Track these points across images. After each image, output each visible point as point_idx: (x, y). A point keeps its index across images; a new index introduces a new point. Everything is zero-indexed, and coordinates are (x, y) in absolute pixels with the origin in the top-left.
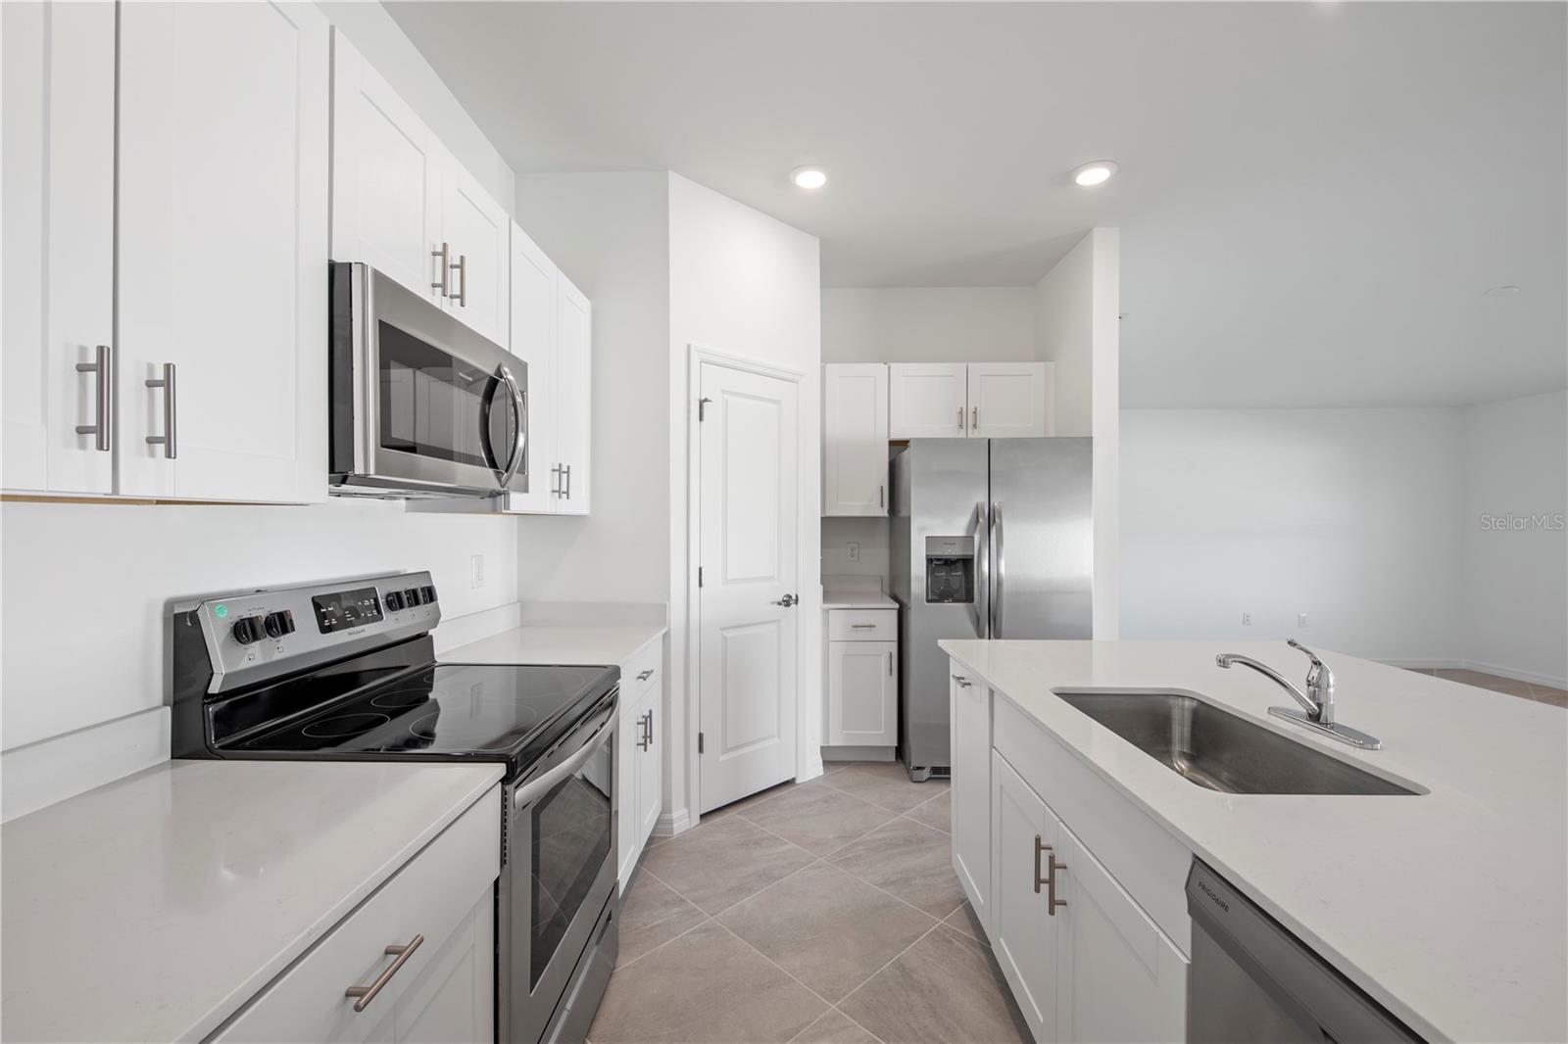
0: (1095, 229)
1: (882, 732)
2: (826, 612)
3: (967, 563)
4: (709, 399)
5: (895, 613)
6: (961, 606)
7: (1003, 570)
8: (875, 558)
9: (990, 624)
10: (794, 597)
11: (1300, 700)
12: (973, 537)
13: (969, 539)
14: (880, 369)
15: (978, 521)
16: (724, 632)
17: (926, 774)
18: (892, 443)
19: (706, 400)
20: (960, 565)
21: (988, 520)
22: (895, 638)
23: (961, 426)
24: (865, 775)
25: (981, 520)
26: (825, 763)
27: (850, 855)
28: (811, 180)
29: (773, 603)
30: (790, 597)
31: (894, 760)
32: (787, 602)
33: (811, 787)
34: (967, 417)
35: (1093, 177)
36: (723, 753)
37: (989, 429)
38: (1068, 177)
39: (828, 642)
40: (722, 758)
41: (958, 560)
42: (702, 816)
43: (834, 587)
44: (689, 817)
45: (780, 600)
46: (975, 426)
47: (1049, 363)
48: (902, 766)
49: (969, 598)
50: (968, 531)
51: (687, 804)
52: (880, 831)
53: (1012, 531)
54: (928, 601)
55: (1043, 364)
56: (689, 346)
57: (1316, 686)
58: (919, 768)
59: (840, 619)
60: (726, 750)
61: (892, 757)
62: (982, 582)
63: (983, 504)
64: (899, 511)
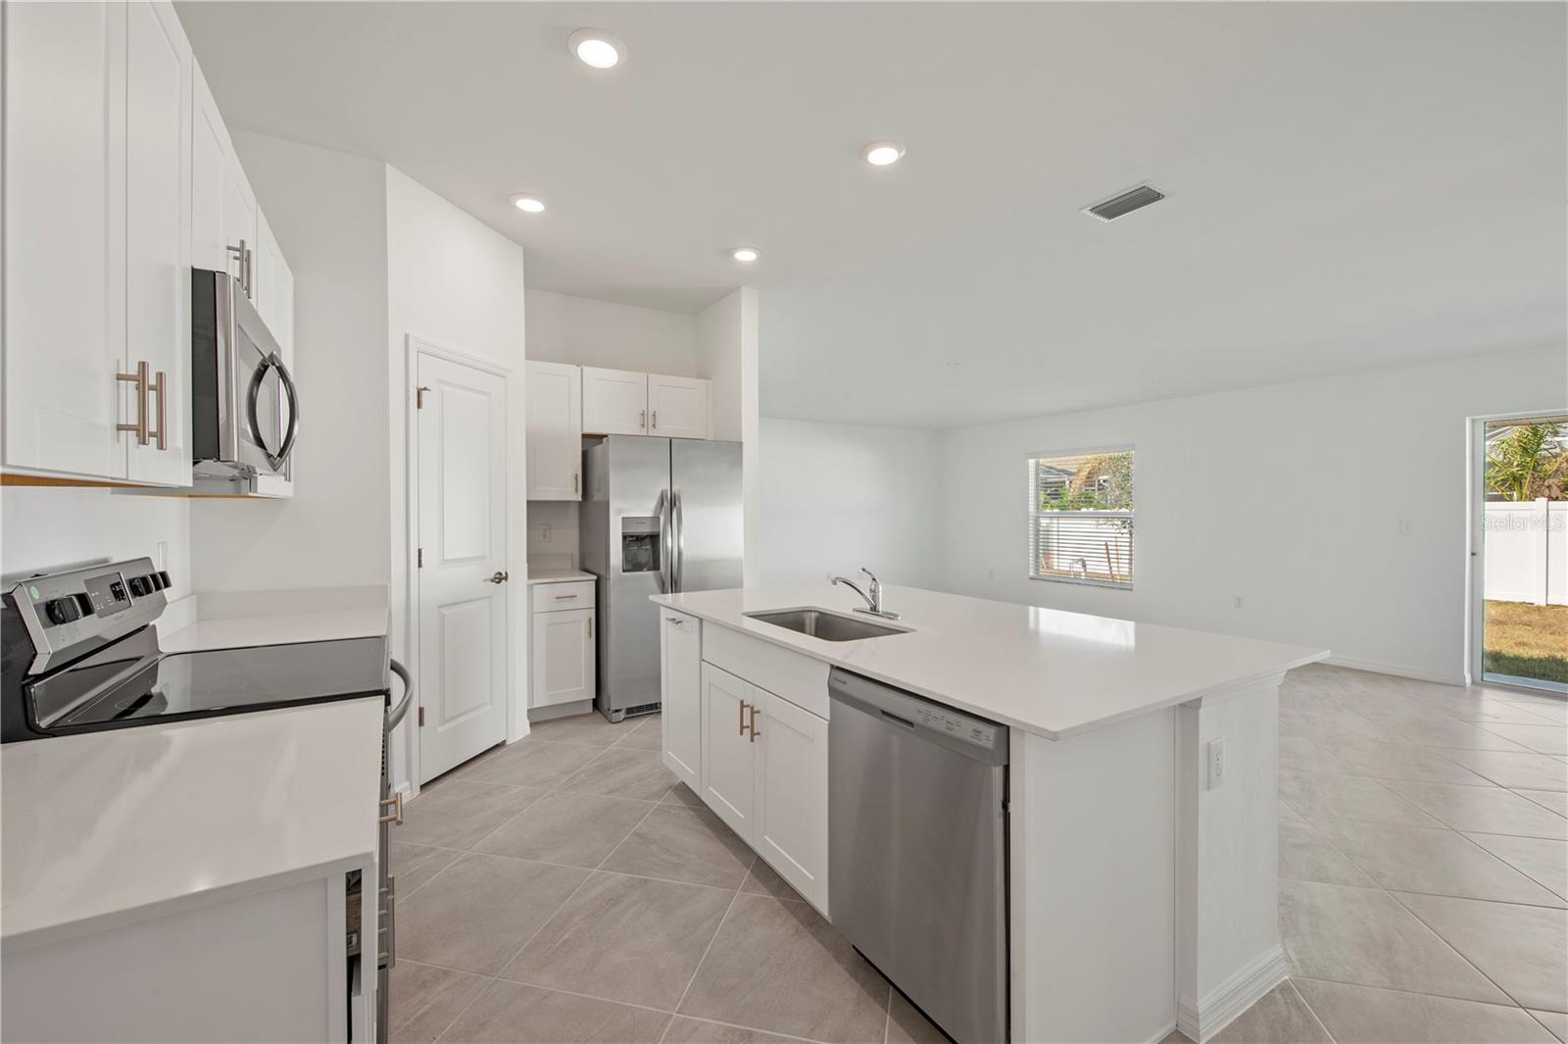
0: (743, 288)
1: (583, 687)
2: (530, 587)
3: (654, 539)
4: (428, 387)
5: (593, 583)
6: (651, 573)
7: (682, 544)
8: (567, 538)
9: (672, 584)
10: (504, 575)
11: (867, 599)
12: (659, 518)
13: (656, 519)
14: (574, 370)
15: (663, 504)
16: (442, 610)
17: (622, 715)
18: (585, 436)
19: (425, 389)
20: (648, 540)
21: (670, 503)
22: (594, 605)
23: (643, 425)
24: (569, 727)
25: (665, 503)
26: (533, 725)
27: (576, 782)
28: (530, 206)
29: (485, 580)
30: (500, 574)
31: (591, 711)
32: (500, 578)
33: (520, 746)
34: (648, 418)
35: (746, 256)
36: (441, 724)
37: (665, 429)
38: (729, 252)
39: (533, 614)
40: (441, 729)
41: (647, 536)
42: (422, 787)
43: (538, 565)
44: (411, 789)
45: (492, 576)
46: (654, 426)
47: (709, 381)
48: (600, 715)
49: (656, 567)
50: (655, 512)
51: (409, 777)
52: (596, 761)
53: (690, 513)
54: (624, 571)
55: (704, 381)
56: (407, 336)
57: (874, 592)
58: (617, 711)
59: (544, 592)
60: (445, 721)
61: (589, 708)
62: (667, 554)
63: (666, 491)
64: (592, 497)
